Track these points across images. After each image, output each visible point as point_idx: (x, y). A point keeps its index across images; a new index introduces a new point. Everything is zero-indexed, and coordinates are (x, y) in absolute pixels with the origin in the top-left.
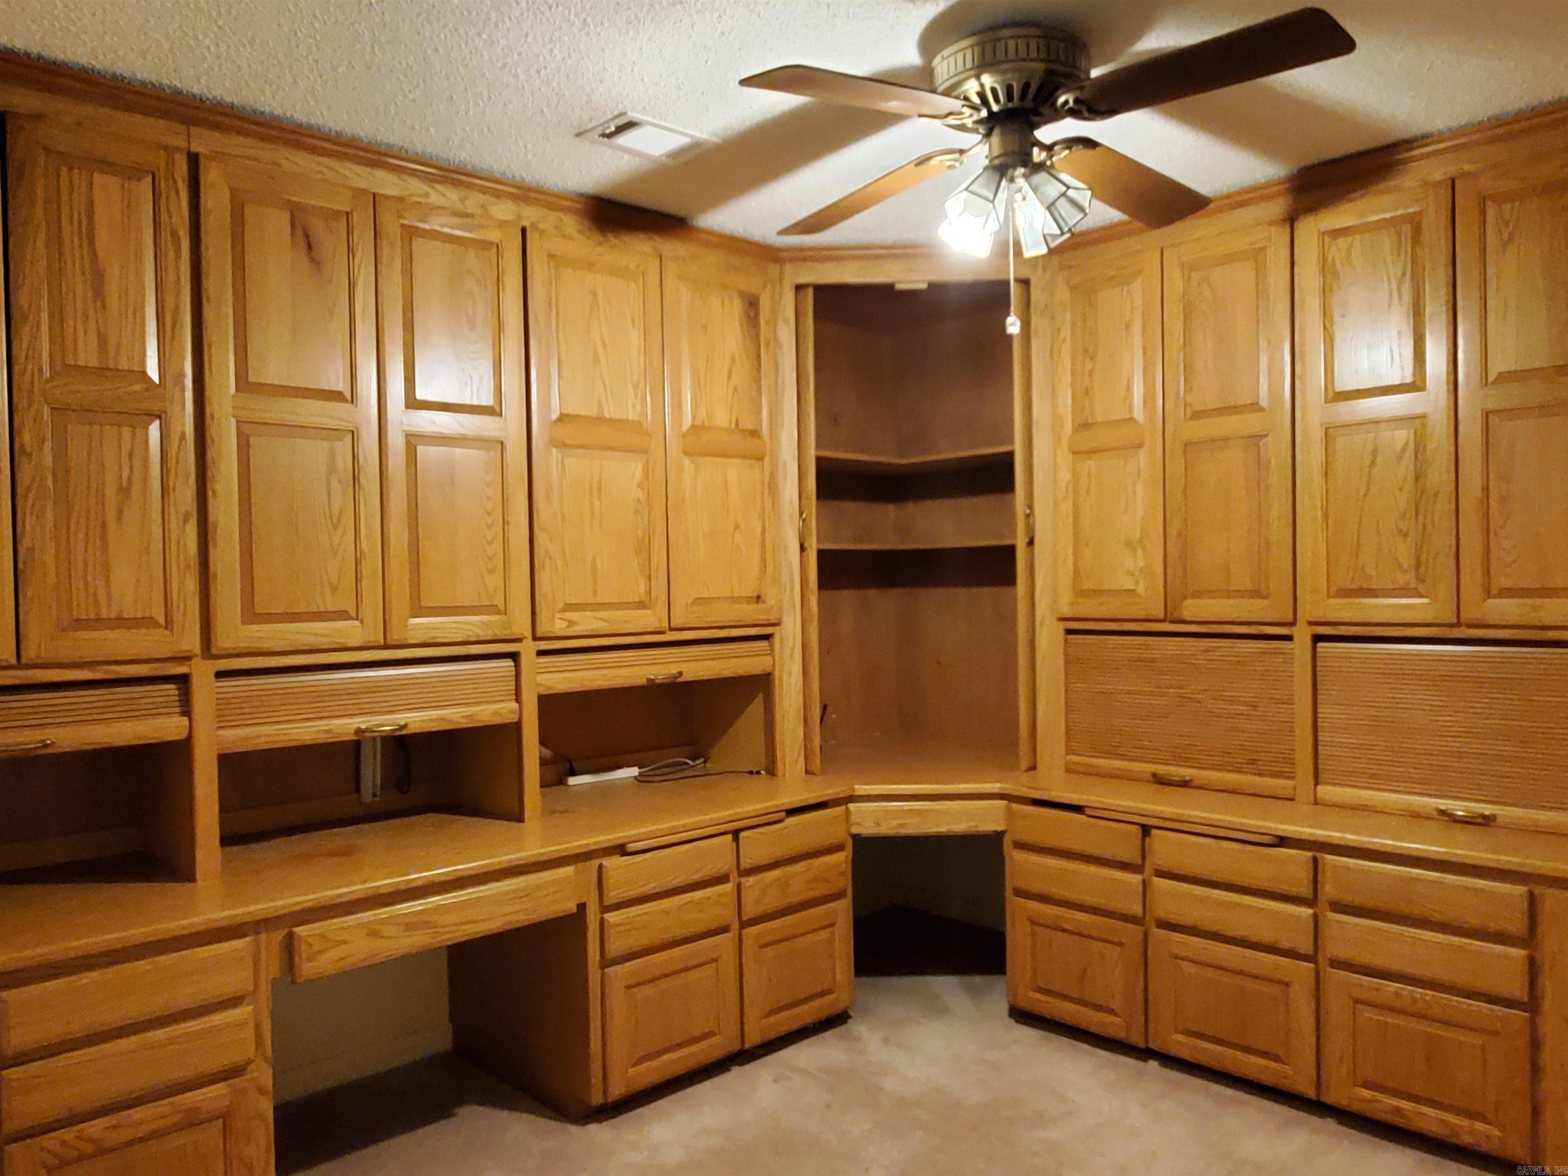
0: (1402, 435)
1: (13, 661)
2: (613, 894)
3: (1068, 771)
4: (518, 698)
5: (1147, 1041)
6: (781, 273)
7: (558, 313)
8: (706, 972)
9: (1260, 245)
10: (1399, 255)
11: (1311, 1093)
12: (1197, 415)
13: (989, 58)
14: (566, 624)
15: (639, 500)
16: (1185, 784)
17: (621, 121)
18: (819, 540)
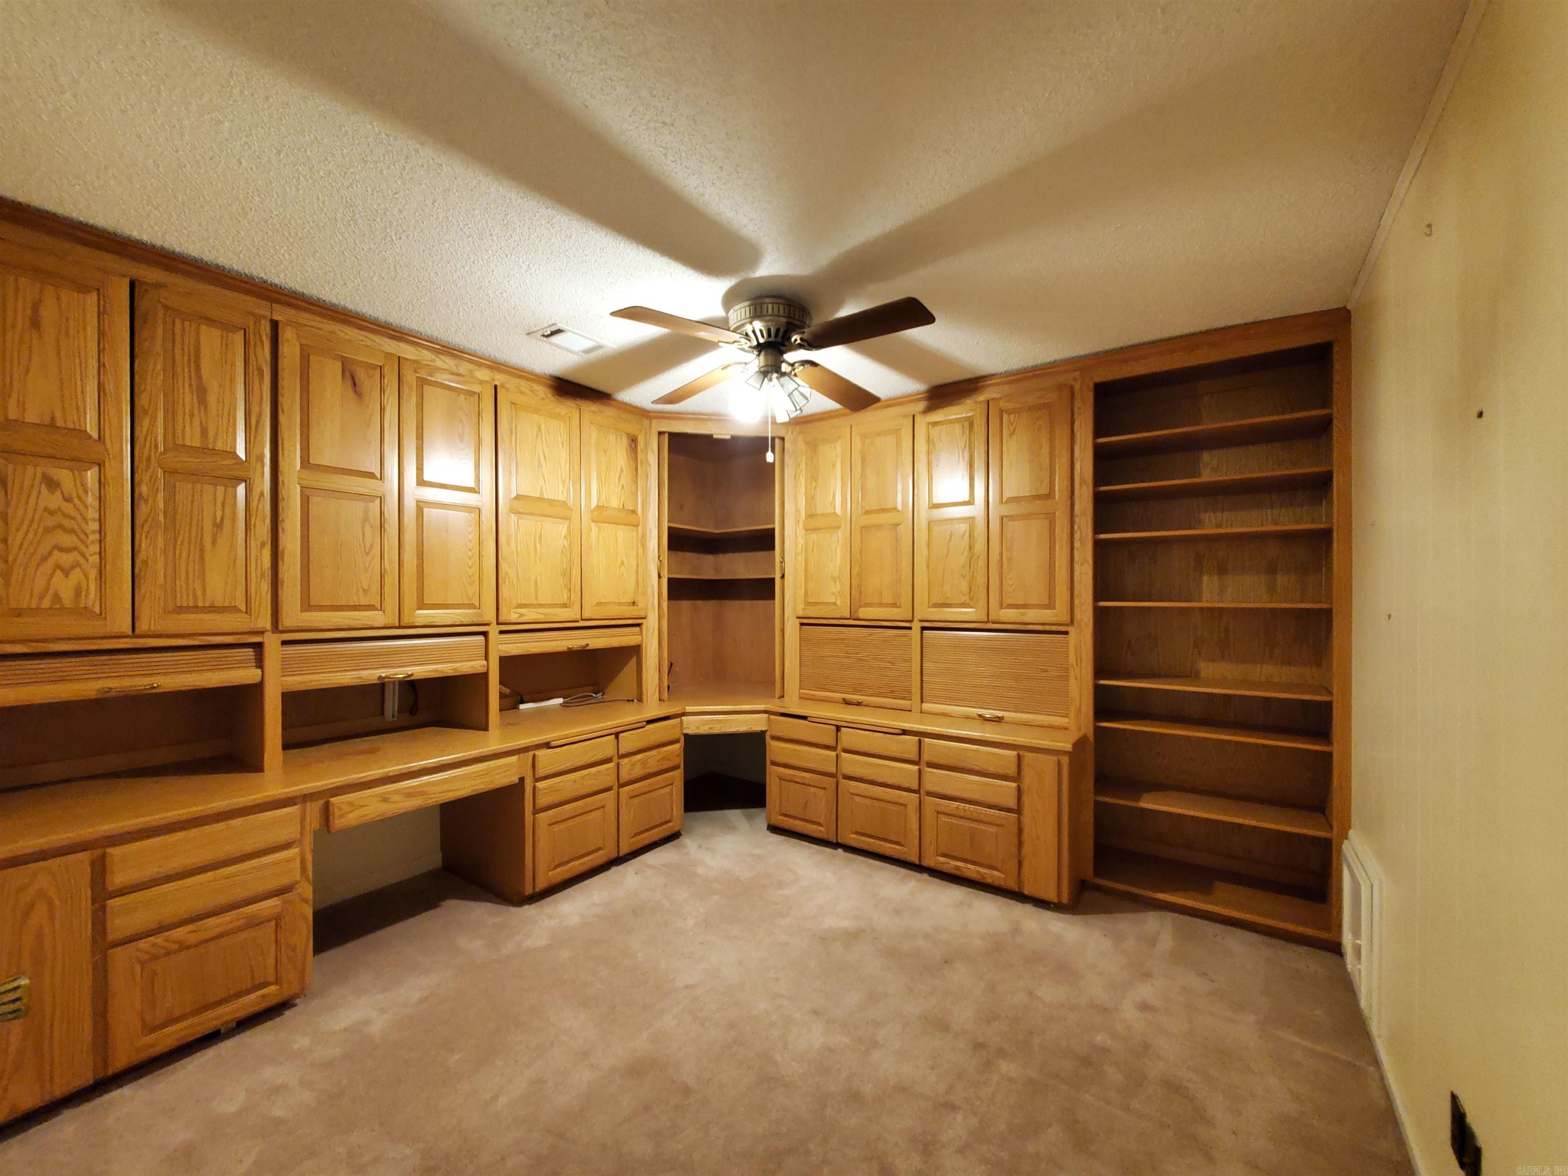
0: (964, 527)
1: (130, 632)
2: (541, 772)
3: (801, 698)
4: (486, 658)
5: (837, 839)
6: (650, 425)
7: (516, 435)
8: (598, 813)
9: (898, 427)
10: (963, 436)
11: (917, 862)
12: (868, 512)
13: (758, 313)
14: (518, 615)
15: (564, 546)
16: (859, 704)
17: (554, 328)
18: (669, 572)
